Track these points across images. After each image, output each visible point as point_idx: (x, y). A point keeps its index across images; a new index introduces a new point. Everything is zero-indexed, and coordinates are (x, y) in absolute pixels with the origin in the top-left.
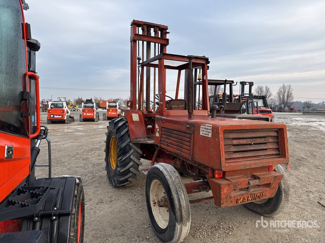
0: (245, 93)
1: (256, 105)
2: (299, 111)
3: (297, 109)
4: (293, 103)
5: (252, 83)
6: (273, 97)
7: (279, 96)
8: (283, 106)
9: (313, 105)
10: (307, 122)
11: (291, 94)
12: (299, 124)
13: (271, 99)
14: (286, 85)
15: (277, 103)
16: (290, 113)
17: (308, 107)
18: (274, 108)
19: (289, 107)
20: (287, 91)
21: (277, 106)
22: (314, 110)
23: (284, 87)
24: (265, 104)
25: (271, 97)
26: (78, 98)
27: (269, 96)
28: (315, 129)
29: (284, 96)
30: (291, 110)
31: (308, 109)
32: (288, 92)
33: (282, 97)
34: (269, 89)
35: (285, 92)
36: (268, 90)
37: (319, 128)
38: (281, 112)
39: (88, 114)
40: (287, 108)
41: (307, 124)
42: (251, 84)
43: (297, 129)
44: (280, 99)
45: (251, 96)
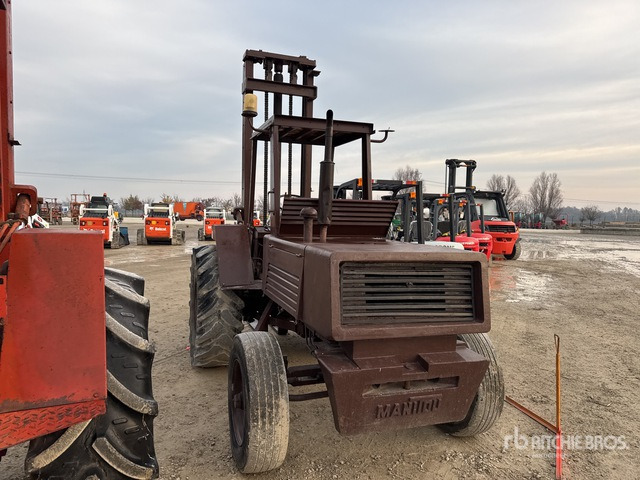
0: (457, 185)
1: (479, 213)
2: (574, 226)
3: (570, 222)
4: (561, 210)
5: (474, 163)
6: (523, 197)
7: (535, 196)
8: (541, 216)
9: (600, 214)
10: (594, 251)
11: (557, 192)
12: (578, 256)
13: (519, 202)
14: (548, 174)
15: (530, 211)
16: (555, 231)
17: (592, 219)
18: (523, 220)
19: (553, 217)
20: (549, 186)
21: (530, 216)
22: (603, 224)
23: (543, 177)
24: (502, 212)
25: (518, 198)
26: (129, 197)
27: (515, 196)
28: (615, 270)
29: (543, 195)
30: (558, 224)
31: (592, 223)
32: (552, 188)
33: (539, 198)
34: (514, 182)
35: (545, 189)
36: (511, 183)
37: (624, 268)
38: (537, 228)
39: (156, 229)
40: (549, 221)
41: (594, 256)
42: (471, 166)
43: (572, 269)
44: (536, 202)
45: (471, 193)
